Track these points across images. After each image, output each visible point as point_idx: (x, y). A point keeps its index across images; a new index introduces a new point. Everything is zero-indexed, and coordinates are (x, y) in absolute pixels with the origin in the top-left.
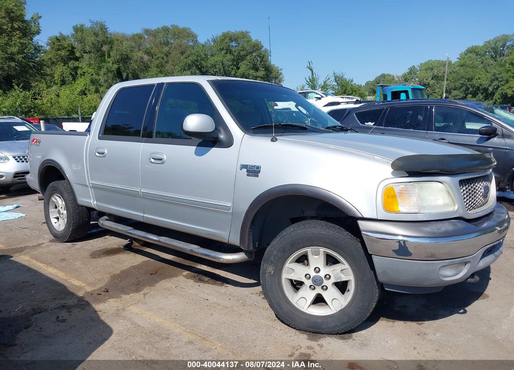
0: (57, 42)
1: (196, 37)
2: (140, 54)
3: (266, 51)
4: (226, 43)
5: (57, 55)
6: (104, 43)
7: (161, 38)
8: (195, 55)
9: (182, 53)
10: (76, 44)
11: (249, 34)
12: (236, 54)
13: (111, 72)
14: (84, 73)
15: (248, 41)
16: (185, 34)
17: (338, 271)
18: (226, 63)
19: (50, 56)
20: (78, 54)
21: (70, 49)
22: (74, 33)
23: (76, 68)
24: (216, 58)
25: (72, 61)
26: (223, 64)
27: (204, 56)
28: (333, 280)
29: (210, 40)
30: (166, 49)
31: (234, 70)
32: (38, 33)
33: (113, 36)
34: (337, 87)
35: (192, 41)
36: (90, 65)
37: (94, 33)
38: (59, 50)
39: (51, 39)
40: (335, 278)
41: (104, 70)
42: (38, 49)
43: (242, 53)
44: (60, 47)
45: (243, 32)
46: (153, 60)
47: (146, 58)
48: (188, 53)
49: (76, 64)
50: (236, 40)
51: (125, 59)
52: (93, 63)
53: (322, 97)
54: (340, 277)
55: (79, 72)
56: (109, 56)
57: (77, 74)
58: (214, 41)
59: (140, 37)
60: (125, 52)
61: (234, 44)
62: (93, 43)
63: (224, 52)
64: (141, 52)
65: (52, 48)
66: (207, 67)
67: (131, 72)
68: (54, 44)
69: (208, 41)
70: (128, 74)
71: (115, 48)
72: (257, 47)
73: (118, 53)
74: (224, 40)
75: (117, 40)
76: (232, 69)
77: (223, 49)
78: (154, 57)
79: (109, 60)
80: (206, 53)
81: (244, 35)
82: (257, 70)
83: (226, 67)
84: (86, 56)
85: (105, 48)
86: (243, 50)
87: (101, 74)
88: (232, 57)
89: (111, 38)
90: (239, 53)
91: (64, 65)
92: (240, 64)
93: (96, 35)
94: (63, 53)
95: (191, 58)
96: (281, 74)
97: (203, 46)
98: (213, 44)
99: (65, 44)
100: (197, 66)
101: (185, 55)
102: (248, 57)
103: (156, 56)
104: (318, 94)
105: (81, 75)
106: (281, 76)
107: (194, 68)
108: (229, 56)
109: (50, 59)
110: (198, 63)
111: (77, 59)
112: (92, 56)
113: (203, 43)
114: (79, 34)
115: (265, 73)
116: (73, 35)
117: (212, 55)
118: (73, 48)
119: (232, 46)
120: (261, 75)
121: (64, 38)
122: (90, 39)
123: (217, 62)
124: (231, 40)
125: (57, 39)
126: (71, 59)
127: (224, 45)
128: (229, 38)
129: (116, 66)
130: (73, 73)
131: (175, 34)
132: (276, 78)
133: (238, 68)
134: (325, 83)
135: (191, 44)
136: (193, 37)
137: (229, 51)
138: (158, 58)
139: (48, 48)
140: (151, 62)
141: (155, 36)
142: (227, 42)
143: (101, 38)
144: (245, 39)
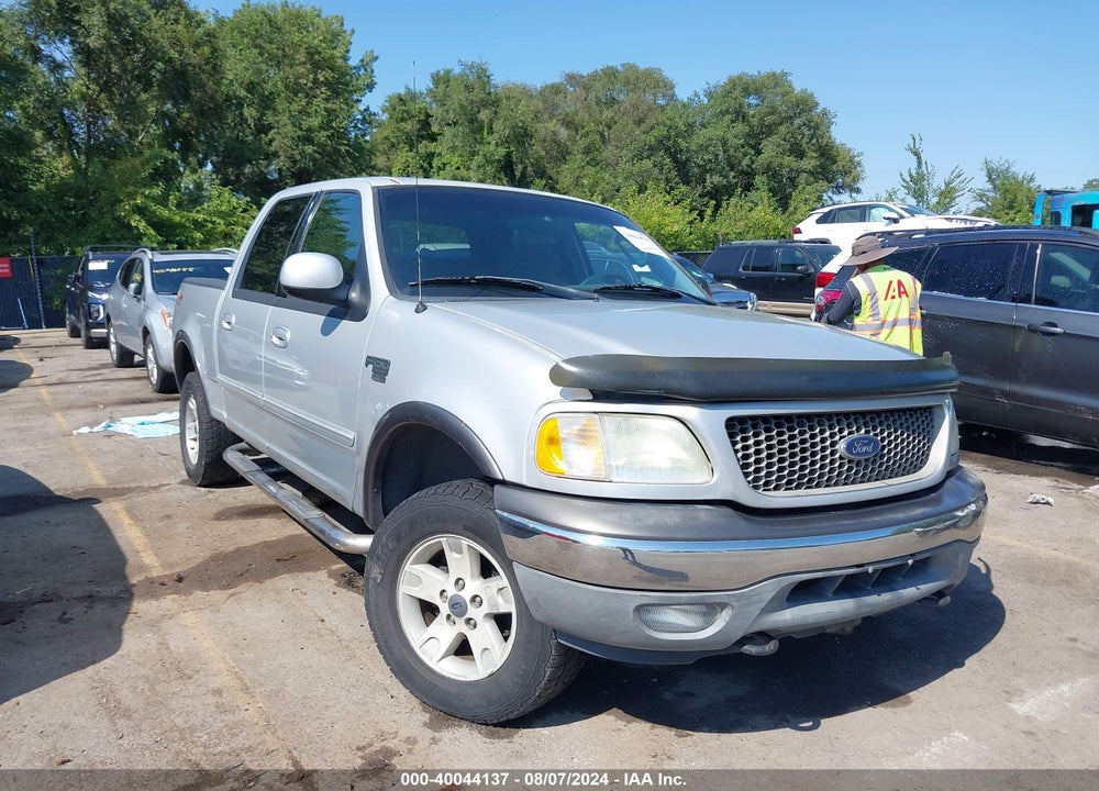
0: (401, 105)
1: (672, 87)
2: (552, 125)
3: (825, 113)
4: (735, 99)
5: (399, 130)
6: (483, 104)
7: (599, 90)
8: (665, 126)
9: (639, 122)
10: (435, 110)
11: (789, 78)
12: (755, 121)
13: (492, 163)
14: (444, 164)
15: (785, 94)
16: (652, 81)
17: (495, 590)
18: (733, 142)
19: (385, 133)
20: (435, 129)
21: (422, 117)
22: (432, 86)
23: (431, 156)
24: (710, 132)
25: (424, 142)
26: (724, 144)
27: (683, 128)
28: (485, 609)
29: (701, 93)
30: (608, 114)
31: (748, 157)
32: (370, 87)
33: (499, 90)
34: (991, 194)
35: (664, 96)
36: (453, 149)
37: (466, 86)
38: (403, 120)
39: (390, 99)
40: (490, 605)
41: (479, 159)
42: (368, 118)
43: (768, 120)
44: (405, 115)
45: (774, 74)
46: (578, 137)
47: (563, 133)
48: (651, 121)
49: (432, 147)
50: (757, 92)
51: (521, 136)
52: (460, 144)
53: (902, 217)
54: (496, 605)
55: (436, 162)
56: (491, 131)
57: (432, 168)
58: (709, 95)
59: (556, 90)
60: (521, 121)
61: (753, 100)
62: (461, 106)
63: (728, 118)
64: (555, 121)
65: (391, 117)
66: (688, 150)
67: (532, 164)
68: (395, 109)
69: (696, 95)
70: (525, 168)
71: (503, 112)
72: (804, 105)
73: (508, 123)
74: (730, 92)
75: (508, 98)
76: (745, 155)
77: (727, 112)
78: (580, 132)
79: (490, 138)
80: (691, 120)
81: (778, 81)
82: (801, 155)
83: (732, 150)
84: (448, 132)
85: (484, 115)
86: (772, 114)
87: (472, 166)
88: (747, 129)
89: (496, 94)
90: (762, 119)
91: (411, 150)
92: (764, 142)
93: (469, 88)
94: (410, 127)
95: (655, 133)
96: (859, 163)
97: (684, 106)
98: (706, 102)
99: (414, 108)
100: (667, 150)
101: (644, 127)
102: (782, 129)
103: (583, 129)
104: (894, 211)
105: (439, 169)
106: (859, 169)
107: (661, 153)
108: (740, 127)
109: (387, 138)
110: (670, 143)
111: (433, 138)
112: (458, 131)
113: (685, 100)
114: (442, 87)
115: (818, 163)
116: (430, 90)
117: (703, 126)
118: (428, 116)
119: (749, 105)
120: (810, 167)
121: (413, 97)
122: (458, 97)
123: (710, 140)
124: (747, 92)
125: (401, 100)
126: (423, 137)
127: (732, 104)
128: (743, 86)
129: (502, 151)
130: (426, 165)
131: (627, 83)
132: (846, 173)
133: (759, 152)
134: (947, 184)
135: (661, 102)
136: (668, 87)
137: (740, 115)
138: (587, 134)
139: (385, 117)
140: (574, 142)
141: (587, 88)
142: (736, 97)
143: (477, 95)
144: (779, 90)
